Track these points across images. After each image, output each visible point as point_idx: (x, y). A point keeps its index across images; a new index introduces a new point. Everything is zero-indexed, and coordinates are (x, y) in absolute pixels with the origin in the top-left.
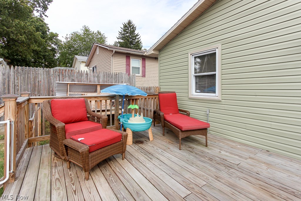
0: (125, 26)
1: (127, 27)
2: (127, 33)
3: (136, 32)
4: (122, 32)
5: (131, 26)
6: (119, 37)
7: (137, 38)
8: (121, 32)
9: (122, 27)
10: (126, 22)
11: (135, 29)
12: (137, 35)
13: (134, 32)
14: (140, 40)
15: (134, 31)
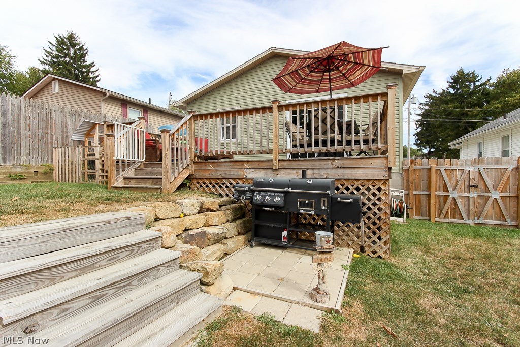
0: (61, 42)
1: (66, 45)
2: (66, 56)
3: (88, 60)
4: (54, 52)
5: (75, 45)
6: (46, 61)
7: (91, 70)
8: (49, 50)
9: (54, 42)
10: (64, 33)
11: (87, 53)
12: (91, 65)
13: (85, 57)
14: (97, 76)
15: (83, 56)
